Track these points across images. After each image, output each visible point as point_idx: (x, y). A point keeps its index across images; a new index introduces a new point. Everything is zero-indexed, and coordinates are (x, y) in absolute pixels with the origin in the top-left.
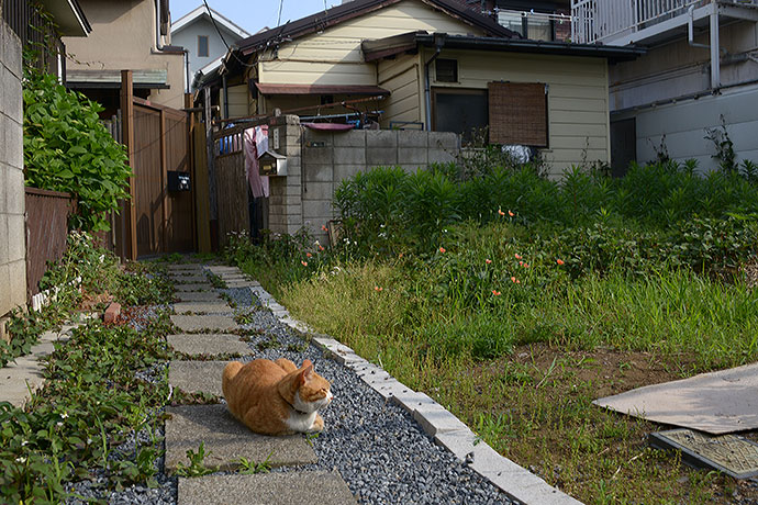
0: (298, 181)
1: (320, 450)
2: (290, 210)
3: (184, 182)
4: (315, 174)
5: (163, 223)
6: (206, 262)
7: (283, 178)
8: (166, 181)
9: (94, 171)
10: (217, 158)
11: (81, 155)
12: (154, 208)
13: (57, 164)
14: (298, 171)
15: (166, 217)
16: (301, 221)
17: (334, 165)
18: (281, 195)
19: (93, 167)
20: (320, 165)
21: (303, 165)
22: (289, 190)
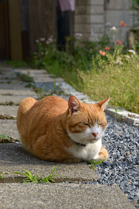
1: (103, 173)
6: (17, 67)
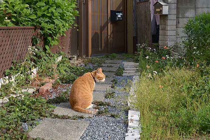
0: (174, 17)
2: (169, 33)
3: (119, 16)
4: (184, 13)
5: (107, 37)
7: (166, 15)
8: (109, 16)
9: (49, 15)
10: (138, 3)
11: (43, 6)
12: (102, 29)
13: (29, 11)
14: (174, 12)
15: (109, 34)
16: (175, 39)
17: (196, 8)
18: (165, 25)
19: (48, 13)
20: (187, 9)
21: (177, 8)
22: (169, 22)
